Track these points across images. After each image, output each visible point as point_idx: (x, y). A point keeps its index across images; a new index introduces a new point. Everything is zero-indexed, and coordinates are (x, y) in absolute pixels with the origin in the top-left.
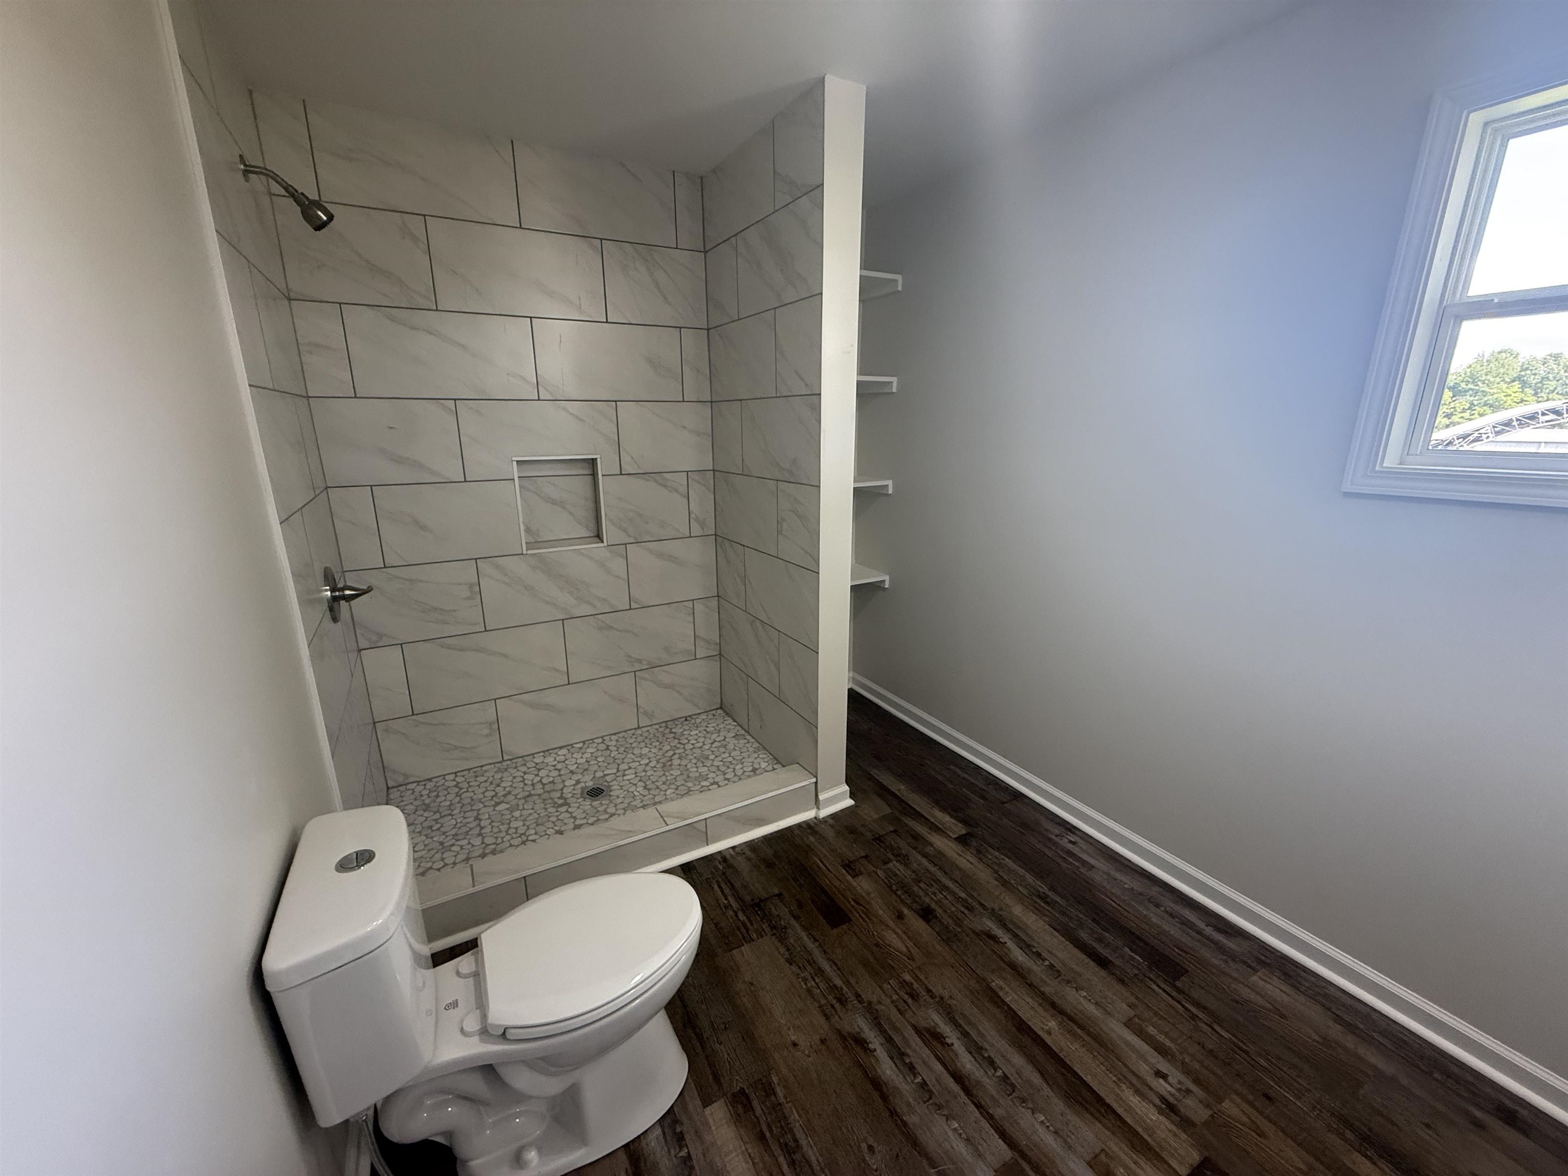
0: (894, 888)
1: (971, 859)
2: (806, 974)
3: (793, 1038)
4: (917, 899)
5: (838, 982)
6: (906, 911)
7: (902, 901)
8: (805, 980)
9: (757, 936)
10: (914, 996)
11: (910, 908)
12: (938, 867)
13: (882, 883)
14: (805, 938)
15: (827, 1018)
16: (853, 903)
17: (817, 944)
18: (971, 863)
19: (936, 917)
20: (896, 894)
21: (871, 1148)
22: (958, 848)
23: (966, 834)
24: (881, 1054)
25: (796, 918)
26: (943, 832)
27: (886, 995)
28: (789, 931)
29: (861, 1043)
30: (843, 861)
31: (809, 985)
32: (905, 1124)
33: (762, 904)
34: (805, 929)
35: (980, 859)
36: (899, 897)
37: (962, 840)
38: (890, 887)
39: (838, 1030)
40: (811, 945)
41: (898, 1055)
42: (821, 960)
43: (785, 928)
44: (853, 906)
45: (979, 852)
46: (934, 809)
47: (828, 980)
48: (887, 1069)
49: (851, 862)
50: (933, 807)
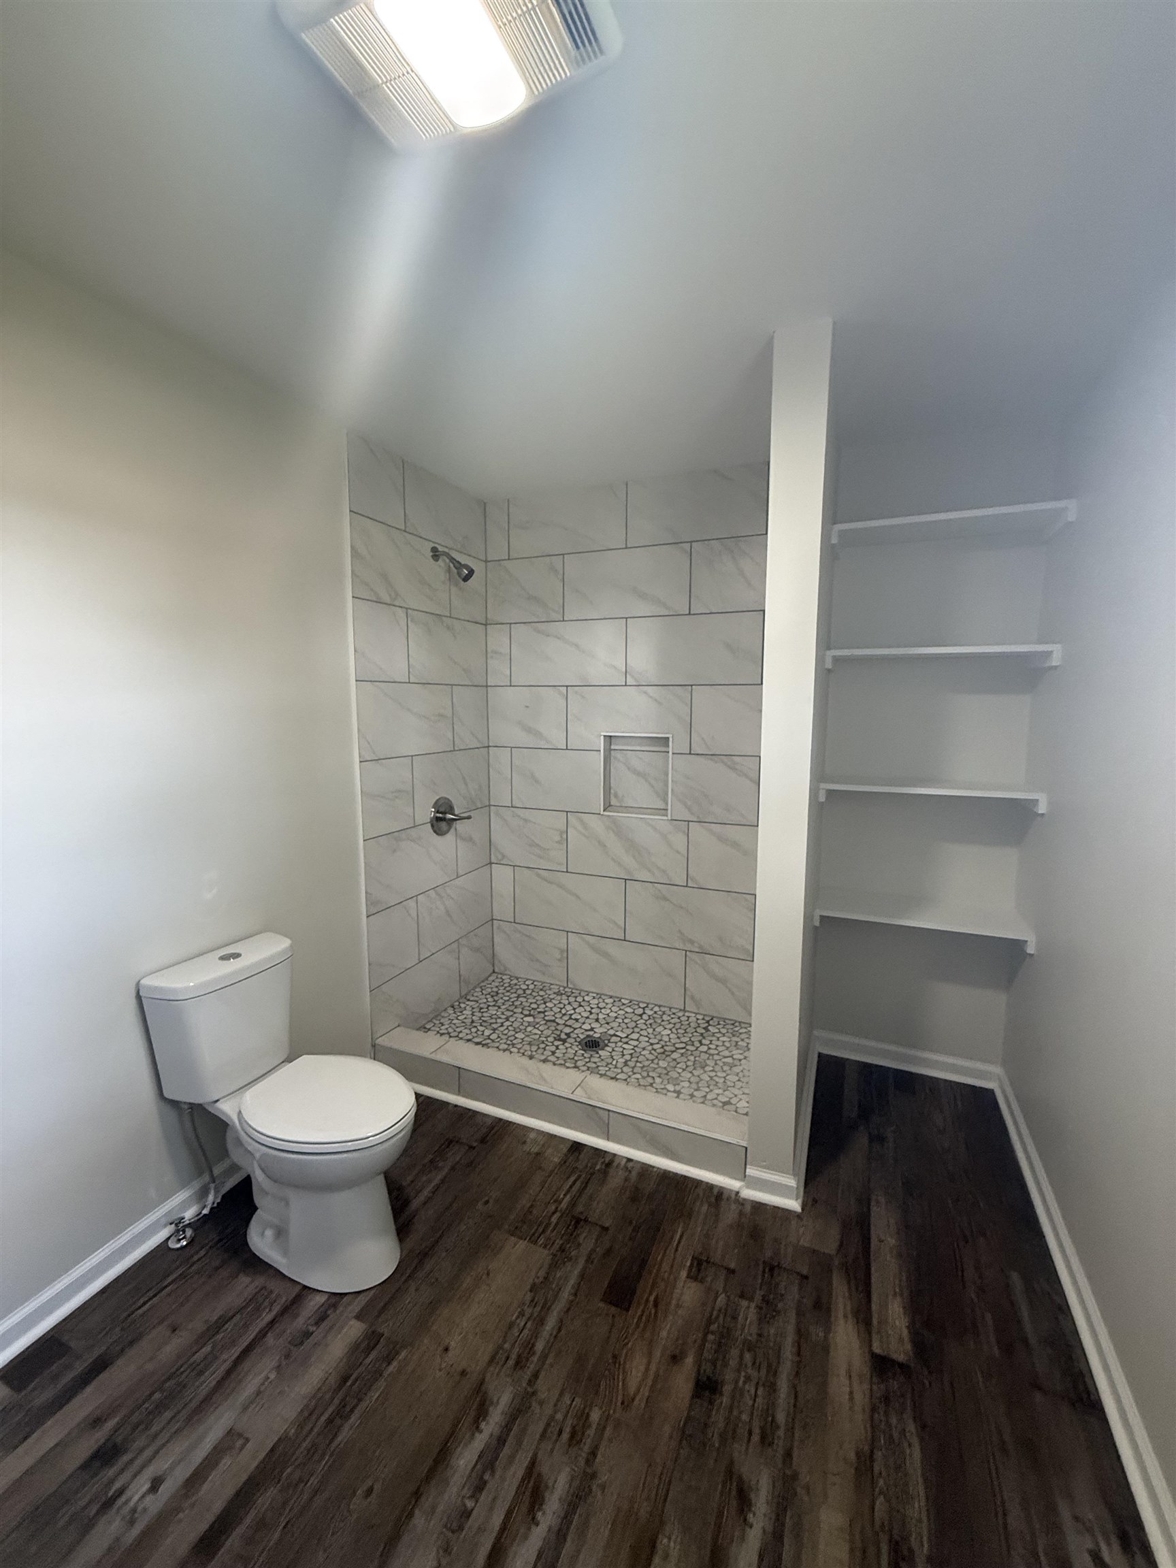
0: (714, 1327)
1: (858, 1397)
2: (528, 1311)
3: (453, 1344)
4: (719, 1363)
5: (540, 1346)
6: (690, 1360)
7: (702, 1347)
8: (522, 1314)
9: (542, 1244)
10: (575, 1438)
11: (698, 1363)
12: (798, 1359)
13: (709, 1309)
14: (572, 1282)
15: (492, 1360)
16: (652, 1298)
17: (571, 1298)
18: (851, 1399)
19: (711, 1402)
20: (705, 1335)
21: (370, 1491)
22: (860, 1363)
23: (901, 1365)
24: (480, 1442)
25: (589, 1260)
26: (870, 1333)
27: (555, 1405)
28: (569, 1264)
29: (482, 1413)
30: (701, 1253)
31: (518, 1321)
32: (411, 1515)
33: (582, 1223)
34: (582, 1276)
35: (874, 1409)
36: (704, 1340)
37: (881, 1365)
38: (710, 1322)
39: (484, 1379)
40: (566, 1294)
41: (489, 1461)
42: (555, 1313)
43: (570, 1259)
44: (647, 1300)
45: (886, 1399)
46: (899, 1299)
47: (535, 1335)
48: (465, 1458)
49: (707, 1261)
50: (901, 1295)
